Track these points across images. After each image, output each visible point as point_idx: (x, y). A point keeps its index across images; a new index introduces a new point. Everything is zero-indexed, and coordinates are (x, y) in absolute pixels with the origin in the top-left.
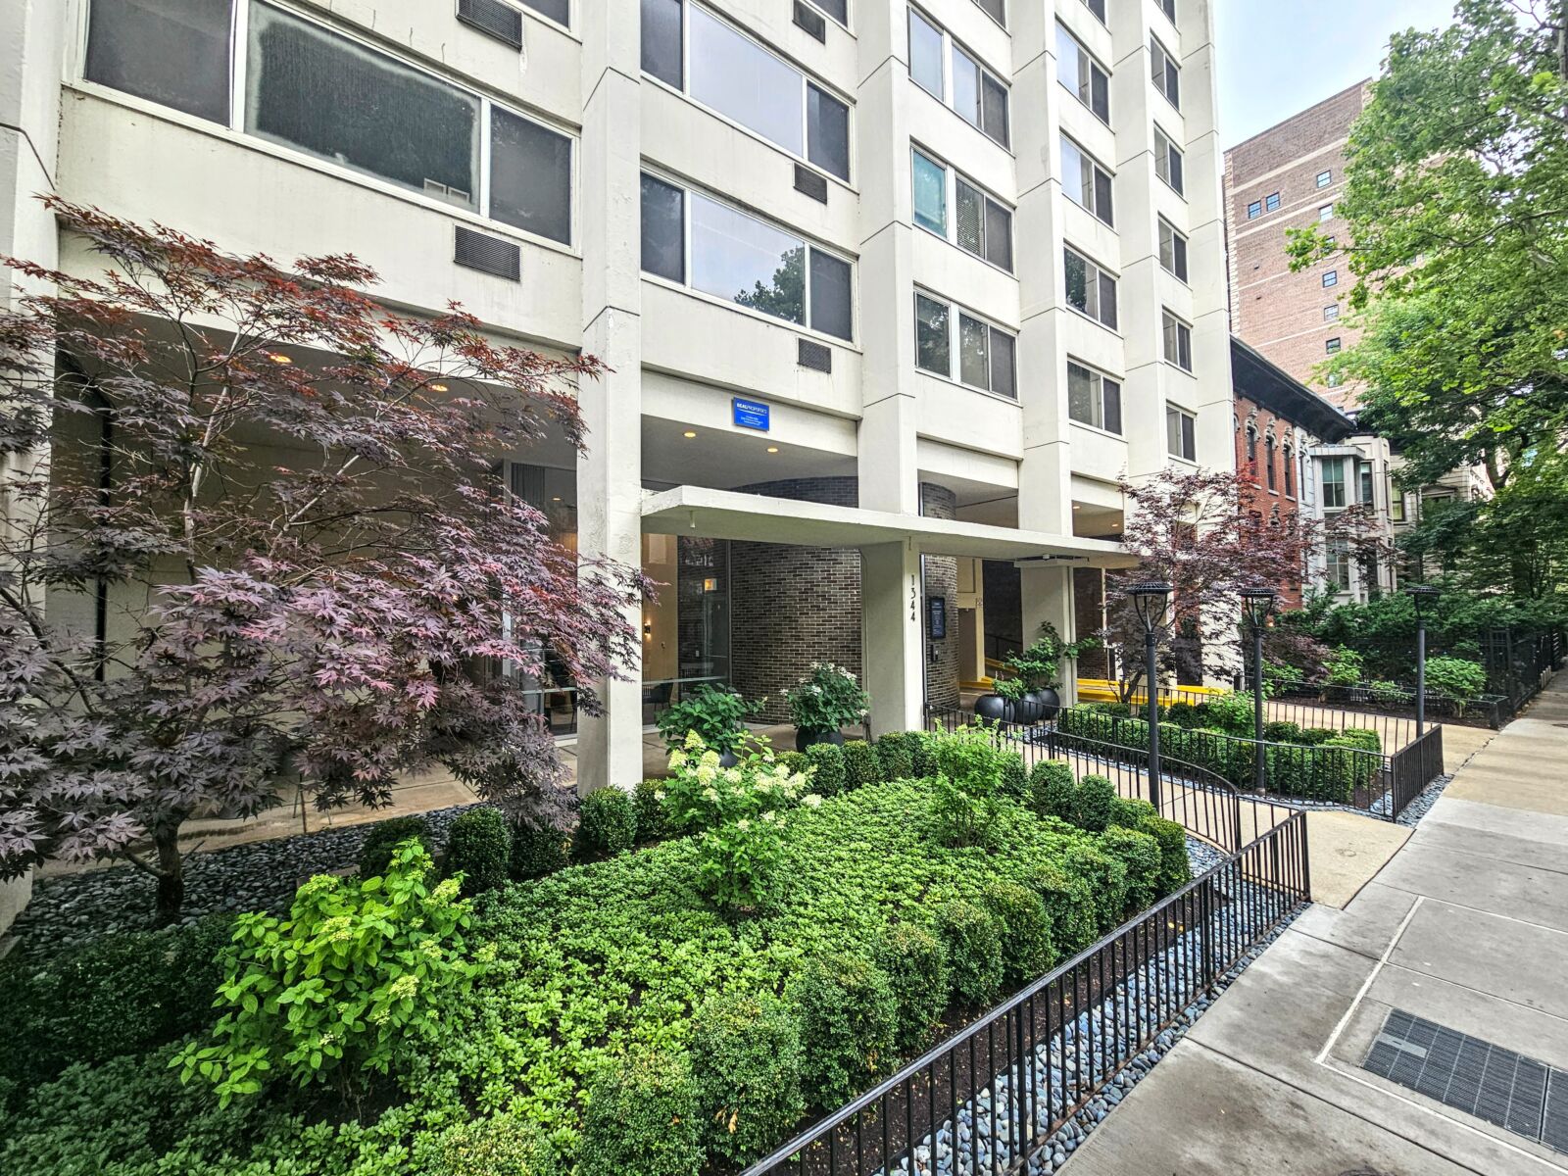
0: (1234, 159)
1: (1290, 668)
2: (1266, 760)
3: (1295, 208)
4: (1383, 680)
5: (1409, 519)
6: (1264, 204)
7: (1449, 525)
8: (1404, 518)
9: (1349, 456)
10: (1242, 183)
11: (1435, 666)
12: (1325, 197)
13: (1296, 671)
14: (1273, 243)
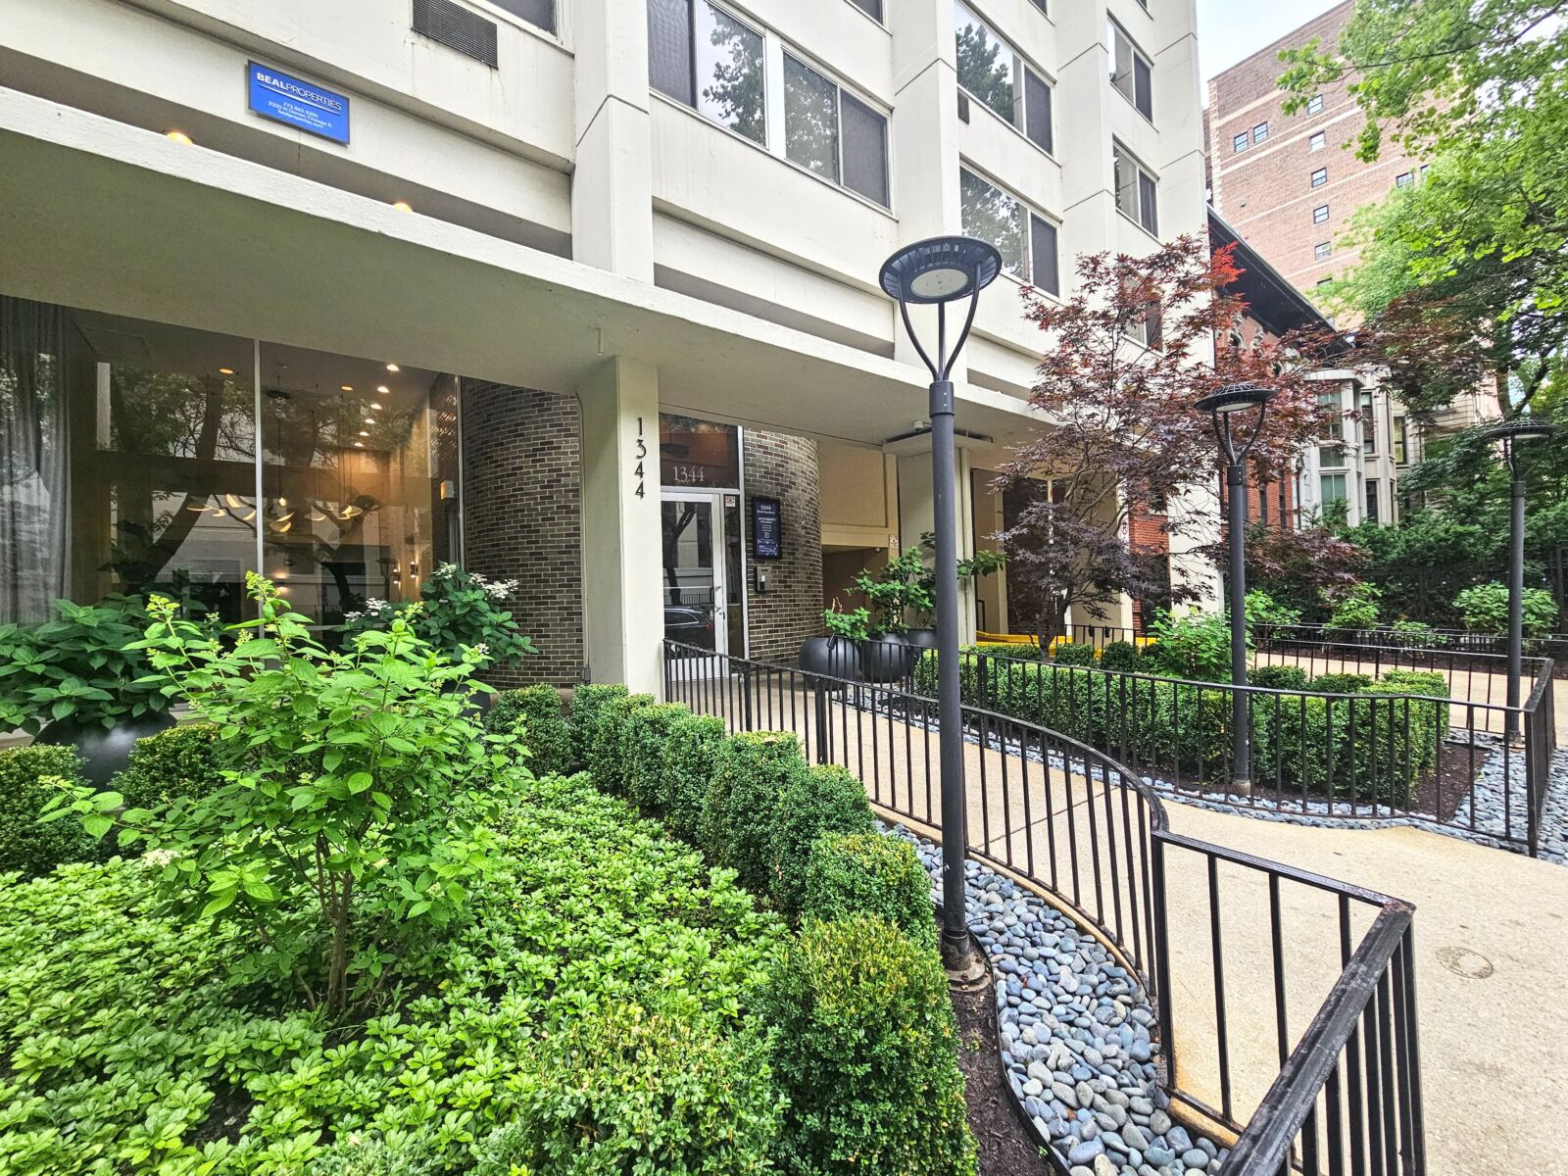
0: (1219, 88)
1: (1283, 610)
2: (1252, 725)
3: (1284, 138)
4: (1407, 621)
5: (1411, 461)
6: (1250, 135)
7: (1471, 444)
8: (1405, 461)
9: (1348, 380)
10: (1228, 113)
11: (1483, 596)
12: (1317, 124)
13: (1292, 614)
14: (1261, 178)
